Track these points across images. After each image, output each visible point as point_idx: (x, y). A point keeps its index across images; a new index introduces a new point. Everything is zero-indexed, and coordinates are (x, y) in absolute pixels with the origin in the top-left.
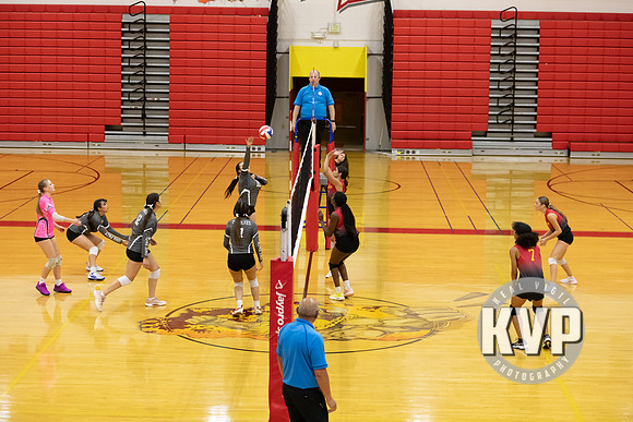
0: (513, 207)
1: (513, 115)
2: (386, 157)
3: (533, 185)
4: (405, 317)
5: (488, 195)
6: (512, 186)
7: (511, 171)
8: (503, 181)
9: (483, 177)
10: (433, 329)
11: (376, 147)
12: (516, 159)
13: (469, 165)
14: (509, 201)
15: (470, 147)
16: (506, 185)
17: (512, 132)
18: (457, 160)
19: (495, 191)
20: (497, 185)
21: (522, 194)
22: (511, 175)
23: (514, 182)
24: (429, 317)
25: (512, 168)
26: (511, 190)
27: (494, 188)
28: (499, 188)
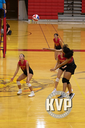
0: (73, 41)
1: (73, 7)
2: (26, 22)
3: (80, 33)
5: (64, 36)
6: (73, 33)
7: (72, 28)
8: (69, 31)
9: (62, 30)
10: (43, 87)
11: (22, 19)
12: (74, 23)
13: (57, 25)
14: (72, 39)
15: (57, 18)
16: (71, 33)
17: (73, 13)
18: (53, 23)
21: (77, 36)
22: (72, 29)
23: (74, 31)
25: (73, 26)
26: (72, 35)
27: (66, 34)
28: (68, 34)
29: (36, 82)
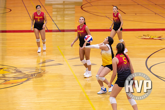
0: (66, 19)
3: (74, 8)
4: (15, 73)
5: (54, 13)
6: (64, 9)
7: (64, 2)
8: (60, 6)
9: (51, 5)
10: (28, 78)
14: (63, 16)
16: (62, 8)
19: (57, 11)
20: (57, 8)
21: (70, 12)
22: (64, 4)
23: (66, 7)
24: (27, 72)
26: (64, 11)
27: (56, 10)
28: (58, 10)
29: (20, 72)
